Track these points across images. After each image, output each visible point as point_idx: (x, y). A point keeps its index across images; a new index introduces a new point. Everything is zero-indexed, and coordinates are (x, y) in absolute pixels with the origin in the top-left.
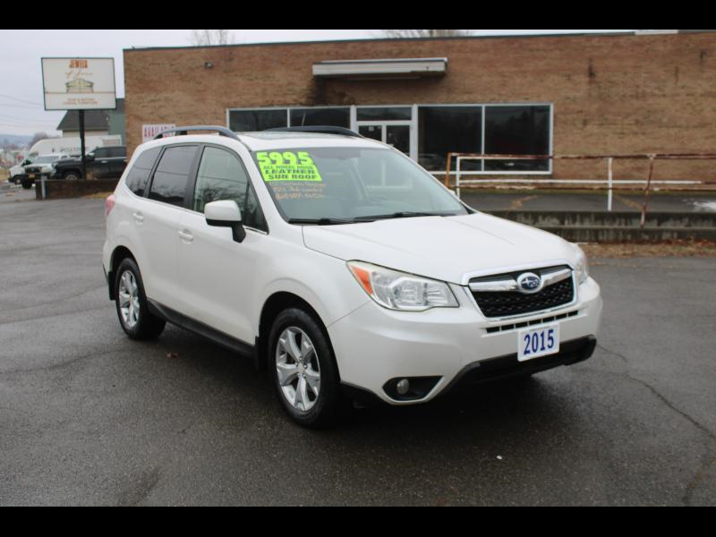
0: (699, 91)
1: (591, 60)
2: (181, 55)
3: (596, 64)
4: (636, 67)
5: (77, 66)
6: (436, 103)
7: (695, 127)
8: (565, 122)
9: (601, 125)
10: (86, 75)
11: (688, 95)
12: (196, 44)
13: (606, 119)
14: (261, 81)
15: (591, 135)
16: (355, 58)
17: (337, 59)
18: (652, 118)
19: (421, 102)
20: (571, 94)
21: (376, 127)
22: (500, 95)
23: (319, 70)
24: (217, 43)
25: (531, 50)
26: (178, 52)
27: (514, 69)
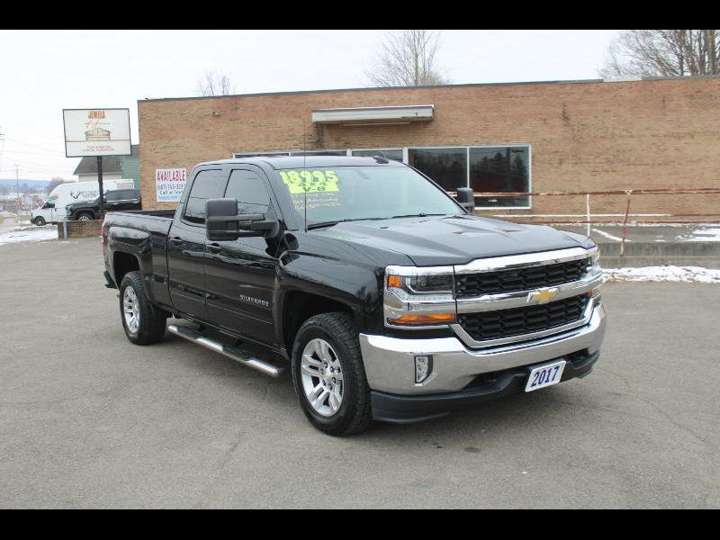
0: (663, 132)
1: (564, 105)
2: (190, 105)
3: (571, 109)
4: (605, 111)
5: (95, 116)
6: (424, 146)
7: (660, 164)
8: (542, 162)
9: (576, 164)
10: (103, 124)
11: (653, 136)
12: (201, 95)
13: (580, 158)
14: (264, 128)
15: (566, 173)
16: (350, 106)
17: (333, 106)
18: (621, 157)
20: (548, 136)
22: (483, 138)
23: (317, 117)
24: (220, 94)
25: (511, 97)
26: (188, 102)
27: (495, 114)
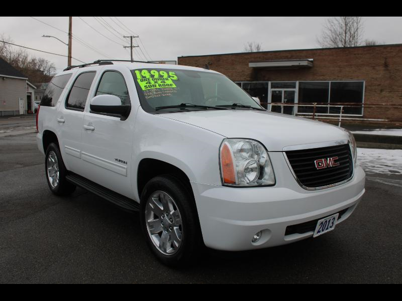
1: (386, 59)
3: (389, 61)
6: (307, 80)
8: (371, 90)
9: (390, 92)
13: (393, 89)
14: (231, 70)
15: (385, 97)
19: (300, 79)
20: (375, 76)
21: (279, 91)
22: (338, 76)
23: (252, 65)
25: (355, 54)
27: (345, 64)
